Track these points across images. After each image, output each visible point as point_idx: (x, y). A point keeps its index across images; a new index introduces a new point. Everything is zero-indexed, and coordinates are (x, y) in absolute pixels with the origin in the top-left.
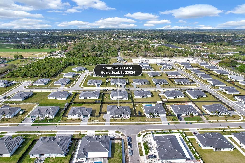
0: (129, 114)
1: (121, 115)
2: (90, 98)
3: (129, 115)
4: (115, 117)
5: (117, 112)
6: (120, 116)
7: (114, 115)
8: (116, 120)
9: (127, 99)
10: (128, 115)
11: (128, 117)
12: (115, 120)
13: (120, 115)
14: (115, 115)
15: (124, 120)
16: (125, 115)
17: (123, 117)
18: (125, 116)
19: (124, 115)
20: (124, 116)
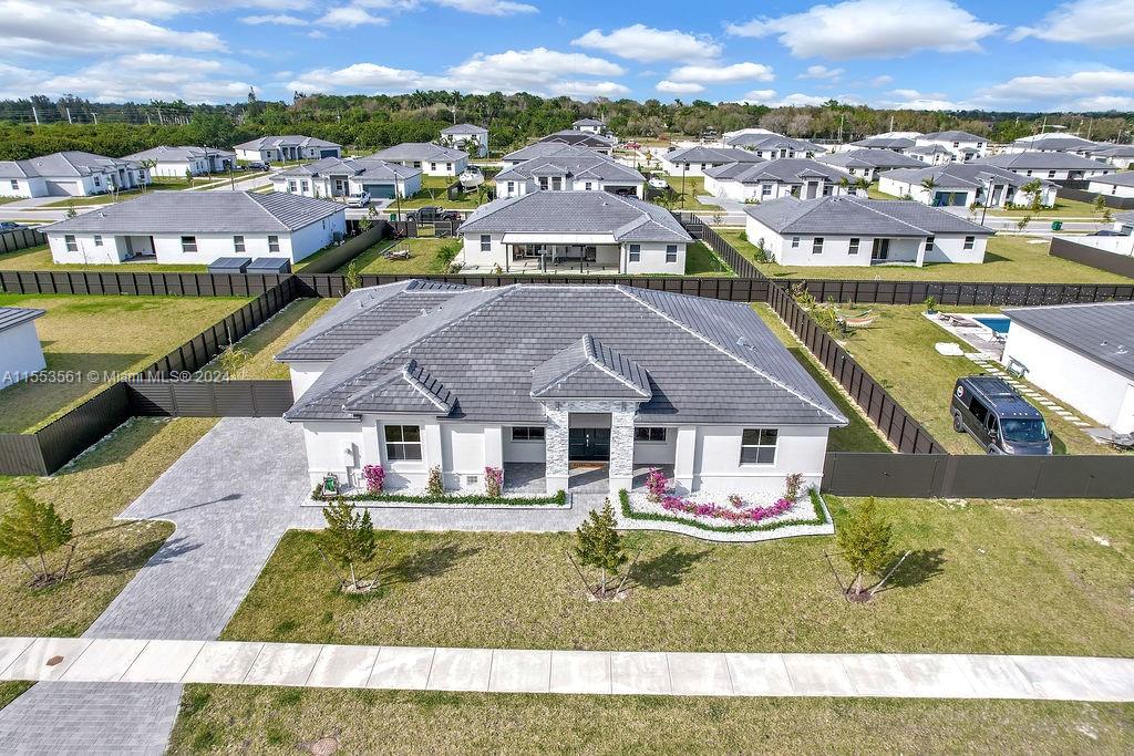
0: (805, 420)
1: (589, 447)
2: (189, 241)
3: (803, 454)
4: (441, 490)
5: (482, 370)
6: (557, 475)
7: (401, 441)
8: (438, 557)
9: (681, 254)
10: (758, 445)
11: (762, 486)
12: (407, 571)
13: (556, 447)
14: (430, 434)
15: (668, 568)
16: (685, 438)
17: (641, 500)
18: (682, 476)
19: (653, 450)
20: (655, 476)
